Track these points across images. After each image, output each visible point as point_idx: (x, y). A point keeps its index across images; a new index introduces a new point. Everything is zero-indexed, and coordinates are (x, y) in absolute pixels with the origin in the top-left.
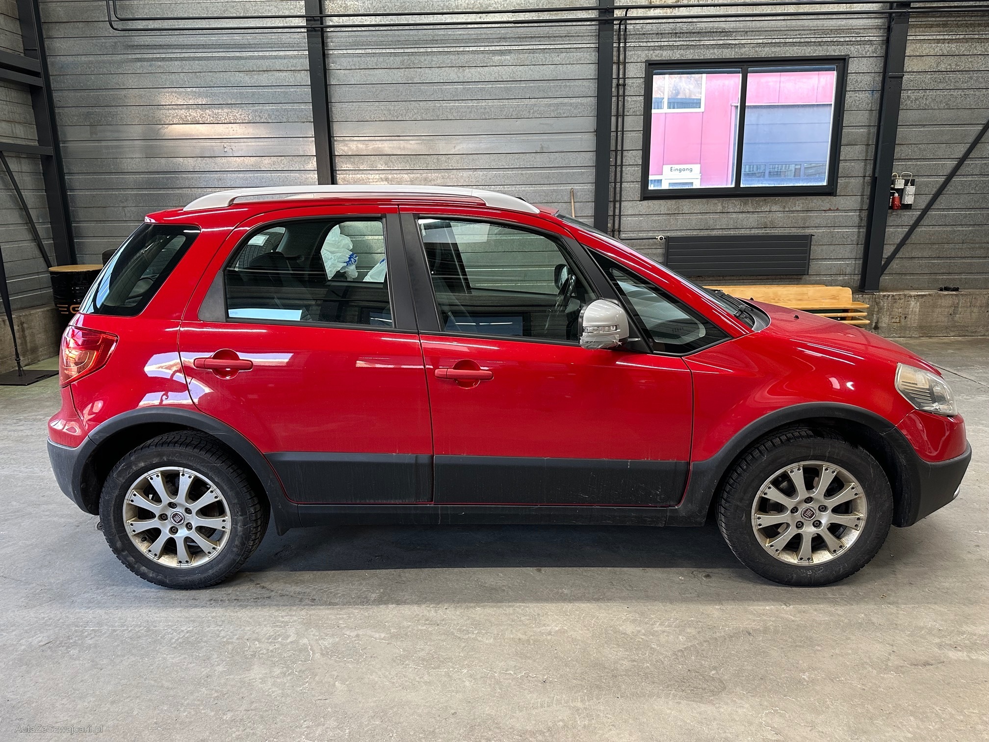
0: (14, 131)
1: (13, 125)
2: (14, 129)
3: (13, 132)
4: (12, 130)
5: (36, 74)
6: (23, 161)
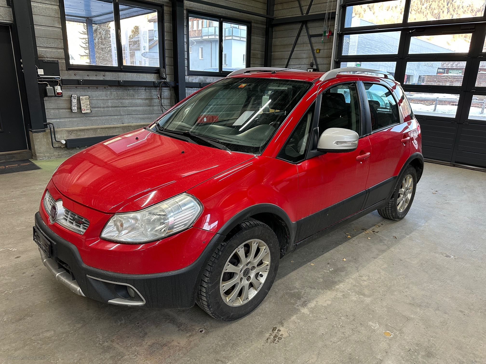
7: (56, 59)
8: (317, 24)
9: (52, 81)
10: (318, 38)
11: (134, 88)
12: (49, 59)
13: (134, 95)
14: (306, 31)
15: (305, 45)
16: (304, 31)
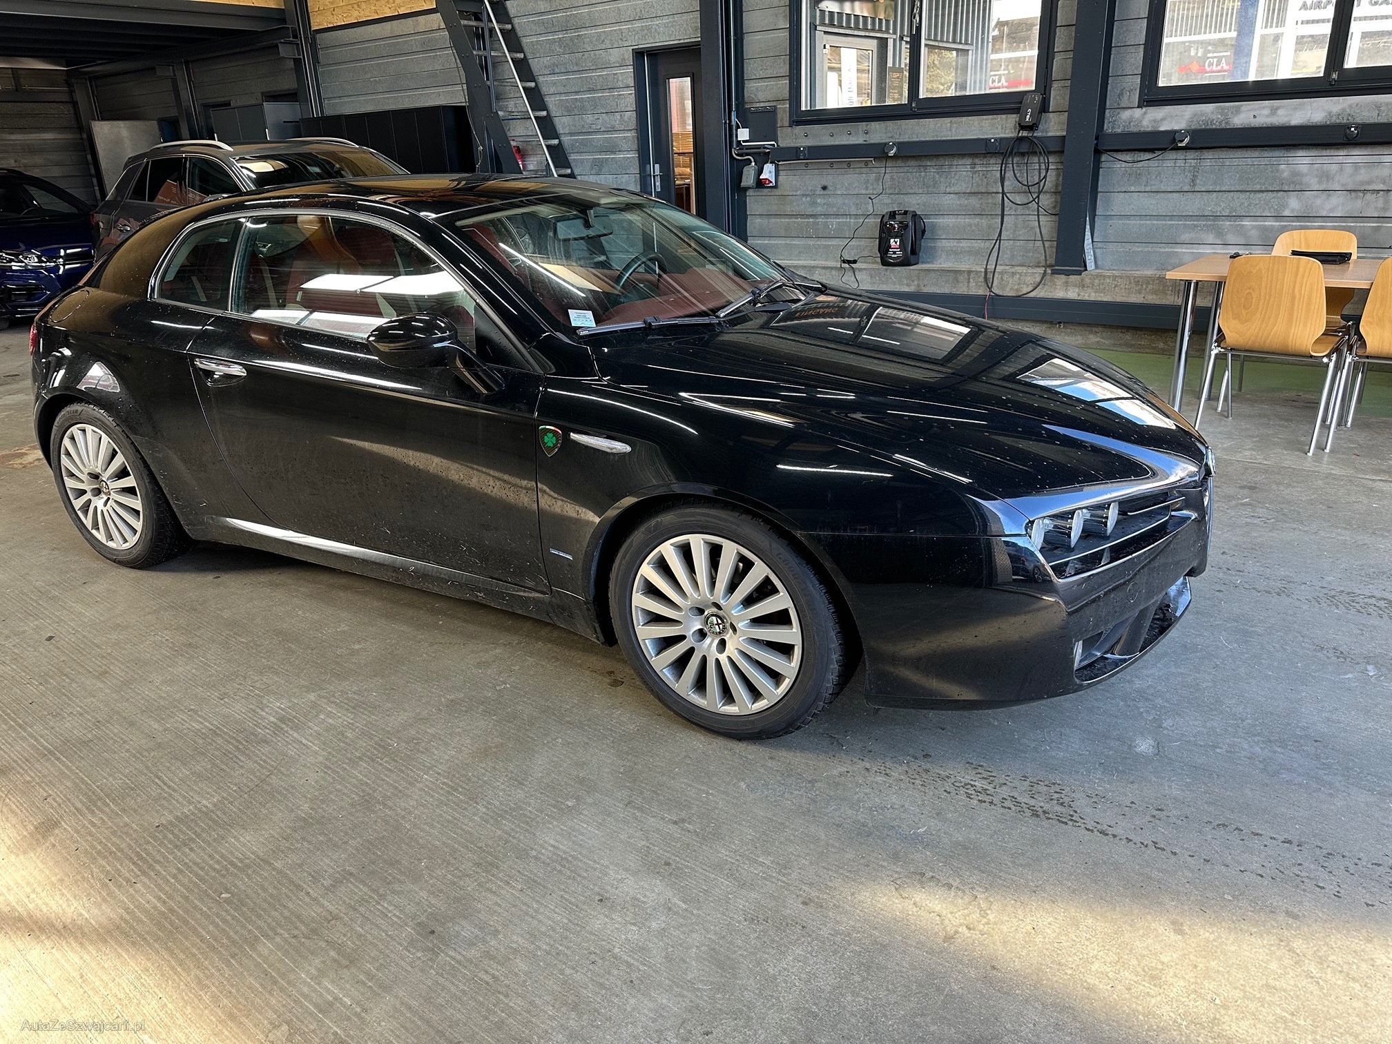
7: (774, 104)
9: (759, 153)
11: (941, 161)
12: (762, 105)
13: (936, 183)
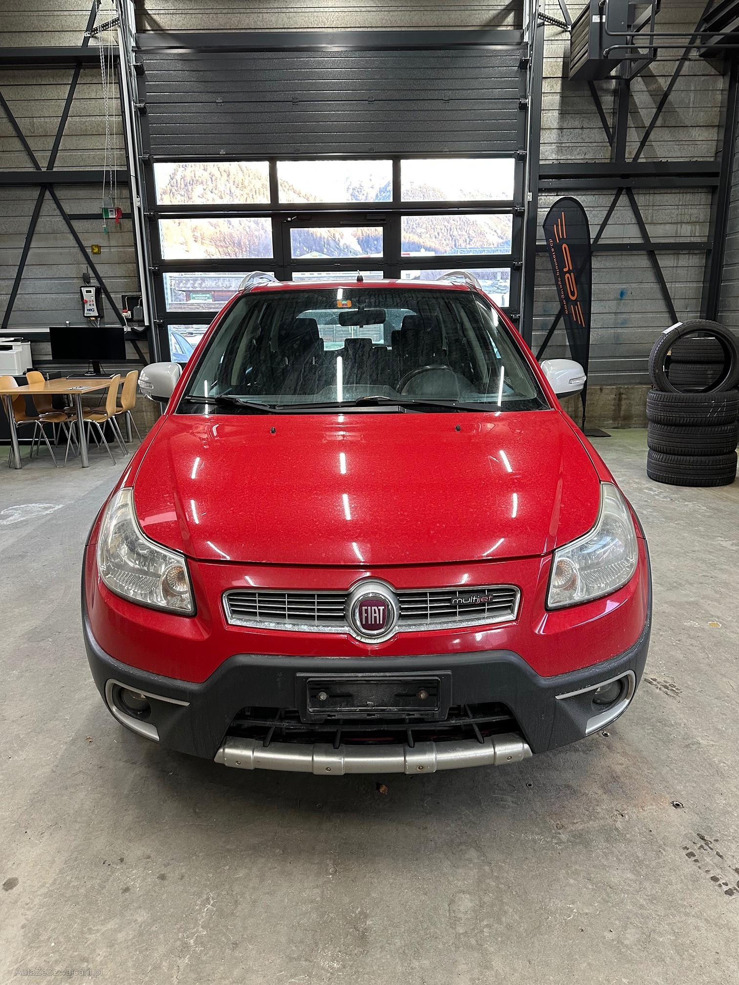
0: (679, 232)
1: (679, 226)
2: (679, 229)
3: (677, 232)
4: (677, 229)
5: (715, 175)
6: (681, 257)
8: (82, 193)
10: (90, 222)
14: (55, 206)
15: (58, 235)
16: (49, 205)
